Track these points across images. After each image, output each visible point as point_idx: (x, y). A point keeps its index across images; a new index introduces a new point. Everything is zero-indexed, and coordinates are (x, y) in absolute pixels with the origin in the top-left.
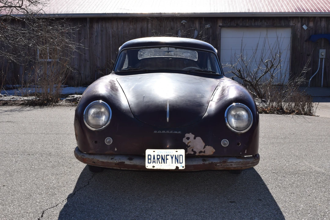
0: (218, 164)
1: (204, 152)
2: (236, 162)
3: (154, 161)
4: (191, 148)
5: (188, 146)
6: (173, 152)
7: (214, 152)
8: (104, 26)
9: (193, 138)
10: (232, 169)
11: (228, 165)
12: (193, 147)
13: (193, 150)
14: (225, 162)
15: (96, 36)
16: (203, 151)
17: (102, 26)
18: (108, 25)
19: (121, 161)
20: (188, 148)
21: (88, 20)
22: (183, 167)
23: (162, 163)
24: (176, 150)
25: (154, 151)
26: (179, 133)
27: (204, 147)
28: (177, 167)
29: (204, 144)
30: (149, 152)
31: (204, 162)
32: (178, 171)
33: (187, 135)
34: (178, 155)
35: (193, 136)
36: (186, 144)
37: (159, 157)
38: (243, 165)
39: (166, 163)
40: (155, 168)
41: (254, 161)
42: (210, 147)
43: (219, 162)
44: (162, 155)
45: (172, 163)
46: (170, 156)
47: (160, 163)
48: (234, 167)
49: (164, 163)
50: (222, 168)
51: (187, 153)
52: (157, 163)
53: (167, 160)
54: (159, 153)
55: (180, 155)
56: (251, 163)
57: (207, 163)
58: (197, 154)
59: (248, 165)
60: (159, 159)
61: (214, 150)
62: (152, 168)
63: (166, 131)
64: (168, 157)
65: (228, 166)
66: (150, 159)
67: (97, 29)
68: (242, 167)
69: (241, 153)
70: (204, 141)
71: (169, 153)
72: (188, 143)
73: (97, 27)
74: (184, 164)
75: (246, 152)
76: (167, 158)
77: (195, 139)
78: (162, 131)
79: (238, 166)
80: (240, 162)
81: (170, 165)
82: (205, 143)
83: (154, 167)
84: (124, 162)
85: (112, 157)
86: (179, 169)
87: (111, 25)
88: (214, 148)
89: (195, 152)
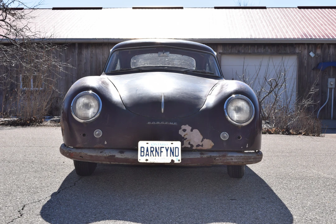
0: (217, 158)
1: (202, 146)
2: (236, 157)
3: (147, 154)
4: (188, 140)
5: (185, 138)
6: (167, 144)
7: (213, 146)
8: (94, 52)
9: (190, 130)
10: (233, 164)
11: (227, 159)
12: (190, 140)
13: (189, 143)
14: (224, 156)
15: (85, 63)
16: (201, 144)
17: (92, 52)
18: (98, 51)
19: (111, 154)
20: (184, 141)
21: (77, 45)
22: (179, 160)
23: (156, 156)
24: (171, 142)
25: (147, 143)
26: (175, 125)
27: (202, 141)
28: (172, 161)
29: (201, 137)
30: (141, 144)
31: (202, 156)
32: (173, 164)
33: (183, 127)
34: (173, 148)
35: (190, 128)
36: (183, 136)
37: (152, 149)
38: (245, 160)
39: (161, 156)
40: (148, 162)
41: (256, 156)
42: (208, 140)
43: (218, 155)
44: (156, 148)
45: (167, 156)
46: (165, 148)
47: (153, 156)
48: (235, 162)
49: (158, 156)
50: (222, 162)
51: (183, 146)
52: (151, 156)
53: (162, 153)
54: (153, 145)
55: (176, 148)
56: (253, 159)
57: (205, 156)
58: (194, 148)
59: (250, 160)
60: (153, 152)
61: (213, 144)
62: (146, 162)
63: (160, 122)
64: (163, 149)
65: (228, 161)
66: (143, 152)
67: (86, 55)
68: (243, 162)
69: (242, 147)
70: (202, 134)
71: (164, 145)
72: (184, 135)
73: (86, 53)
74: (180, 158)
75: (247, 147)
76: (162, 151)
77: (192, 131)
78: (156, 122)
79: (239, 160)
80: (241, 156)
81: (164, 159)
82: (203, 136)
83: (147, 160)
84: (115, 156)
85: (101, 151)
86: (175, 162)
87: (102, 51)
88: (212, 142)
89: (192, 146)
